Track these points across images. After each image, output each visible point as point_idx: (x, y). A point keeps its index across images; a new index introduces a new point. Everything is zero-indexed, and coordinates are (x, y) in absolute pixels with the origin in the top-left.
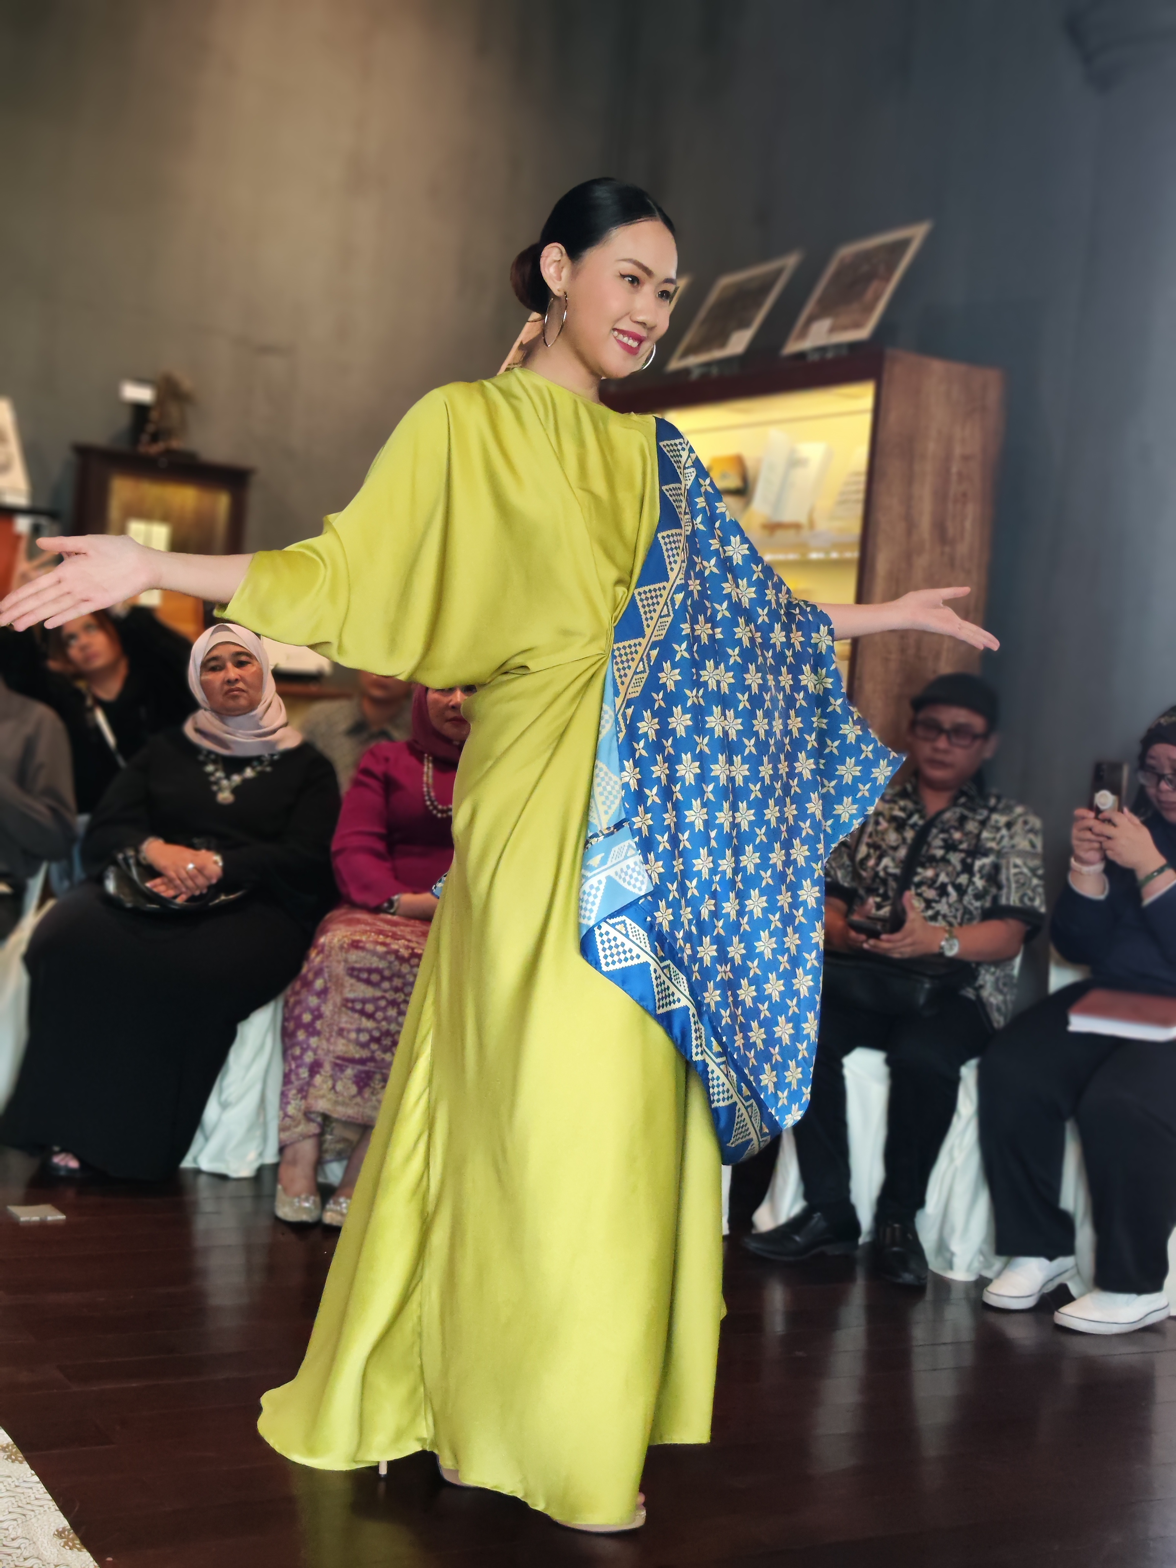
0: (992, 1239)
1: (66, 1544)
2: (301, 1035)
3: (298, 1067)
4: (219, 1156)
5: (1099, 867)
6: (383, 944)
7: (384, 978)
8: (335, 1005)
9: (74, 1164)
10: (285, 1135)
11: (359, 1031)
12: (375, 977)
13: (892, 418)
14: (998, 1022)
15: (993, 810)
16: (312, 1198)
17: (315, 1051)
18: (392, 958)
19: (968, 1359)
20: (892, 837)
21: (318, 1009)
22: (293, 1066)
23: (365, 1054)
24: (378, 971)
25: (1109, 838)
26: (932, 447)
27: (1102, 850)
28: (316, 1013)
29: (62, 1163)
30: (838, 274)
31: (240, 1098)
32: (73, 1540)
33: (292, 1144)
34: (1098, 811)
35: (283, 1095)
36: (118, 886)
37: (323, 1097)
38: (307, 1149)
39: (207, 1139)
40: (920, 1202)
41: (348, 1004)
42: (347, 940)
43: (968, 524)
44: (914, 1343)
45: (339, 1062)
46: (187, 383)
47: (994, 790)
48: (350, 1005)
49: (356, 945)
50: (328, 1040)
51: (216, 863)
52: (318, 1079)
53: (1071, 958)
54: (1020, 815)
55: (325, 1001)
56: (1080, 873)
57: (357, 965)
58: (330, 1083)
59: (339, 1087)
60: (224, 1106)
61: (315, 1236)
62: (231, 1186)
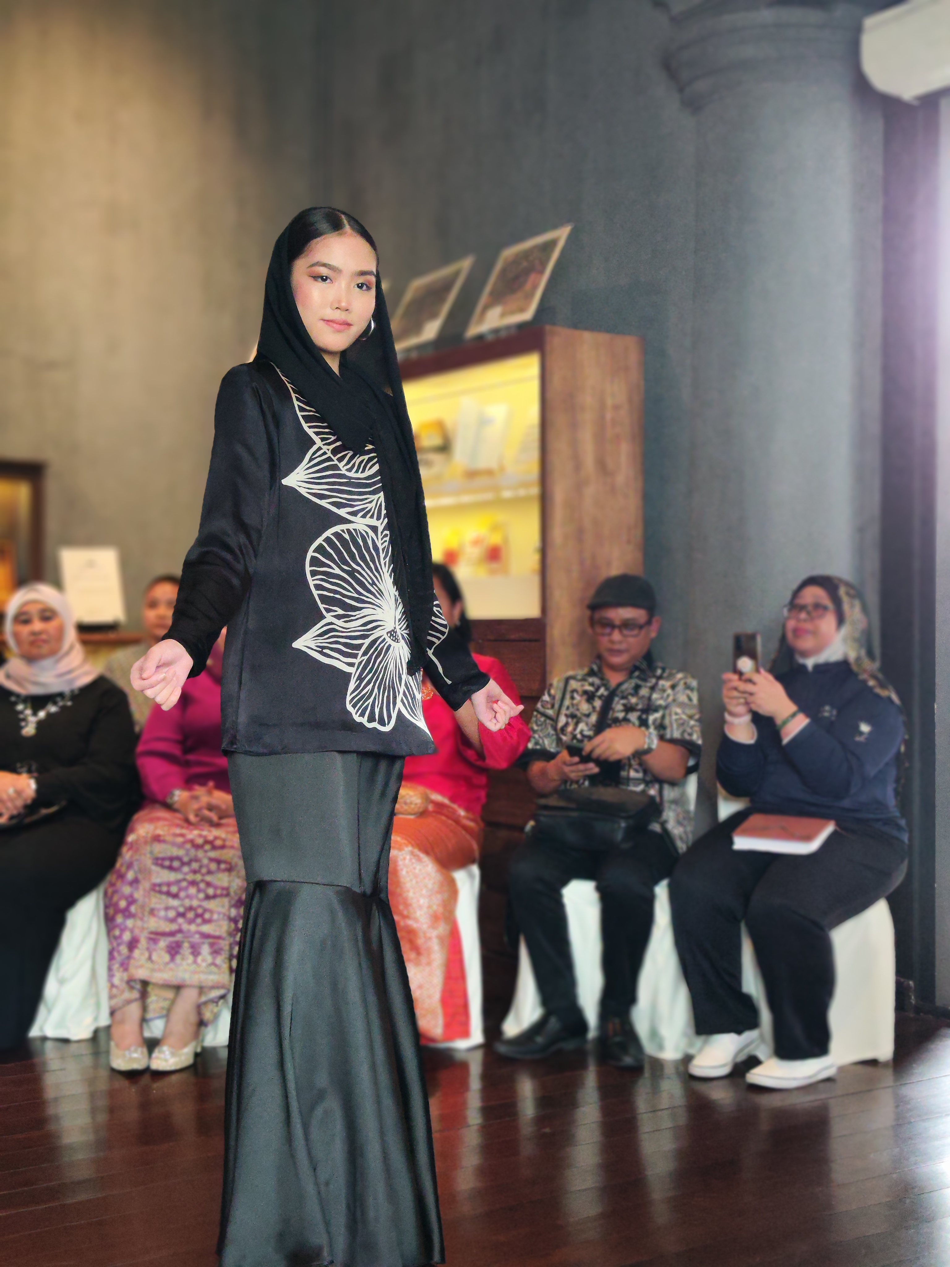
0: (692, 1023)
2: (119, 919)
3: (119, 945)
4: (61, 1023)
5: (747, 718)
6: (182, 835)
7: (183, 864)
8: (145, 890)
10: (114, 1002)
11: (167, 909)
12: (176, 864)
13: (556, 381)
14: (682, 849)
15: (660, 678)
16: (140, 1050)
17: (132, 931)
18: (188, 846)
19: (682, 1120)
20: (585, 707)
21: (131, 896)
22: (115, 944)
23: (173, 927)
24: (179, 858)
25: (751, 694)
26: (588, 400)
27: (747, 703)
28: (130, 899)
30: (504, 271)
31: (75, 974)
33: (120, 1008)
34: (740, 674)
35: (110, 969)
37: (141, 966)
38: (134, 1010)
39: (49, 1011)
40: (634, 1000)
41: (156, 888)
42: (149, 835)
43: (623, 459)
45: (152, 936)
47: (660, 664)
48: (157, 888)
49: (157, 839)
50: (142, 919)
51: (31, 785)
52: (136, 953)
53: (735, 792)
54: (681, 679)
55: (137, 889)
56: (734, 724)
57: (161, 855)
58: (147, 955)
59: (155, 957)
60: (62, 982)
61: (145, 1080)
62: (73, 1048)
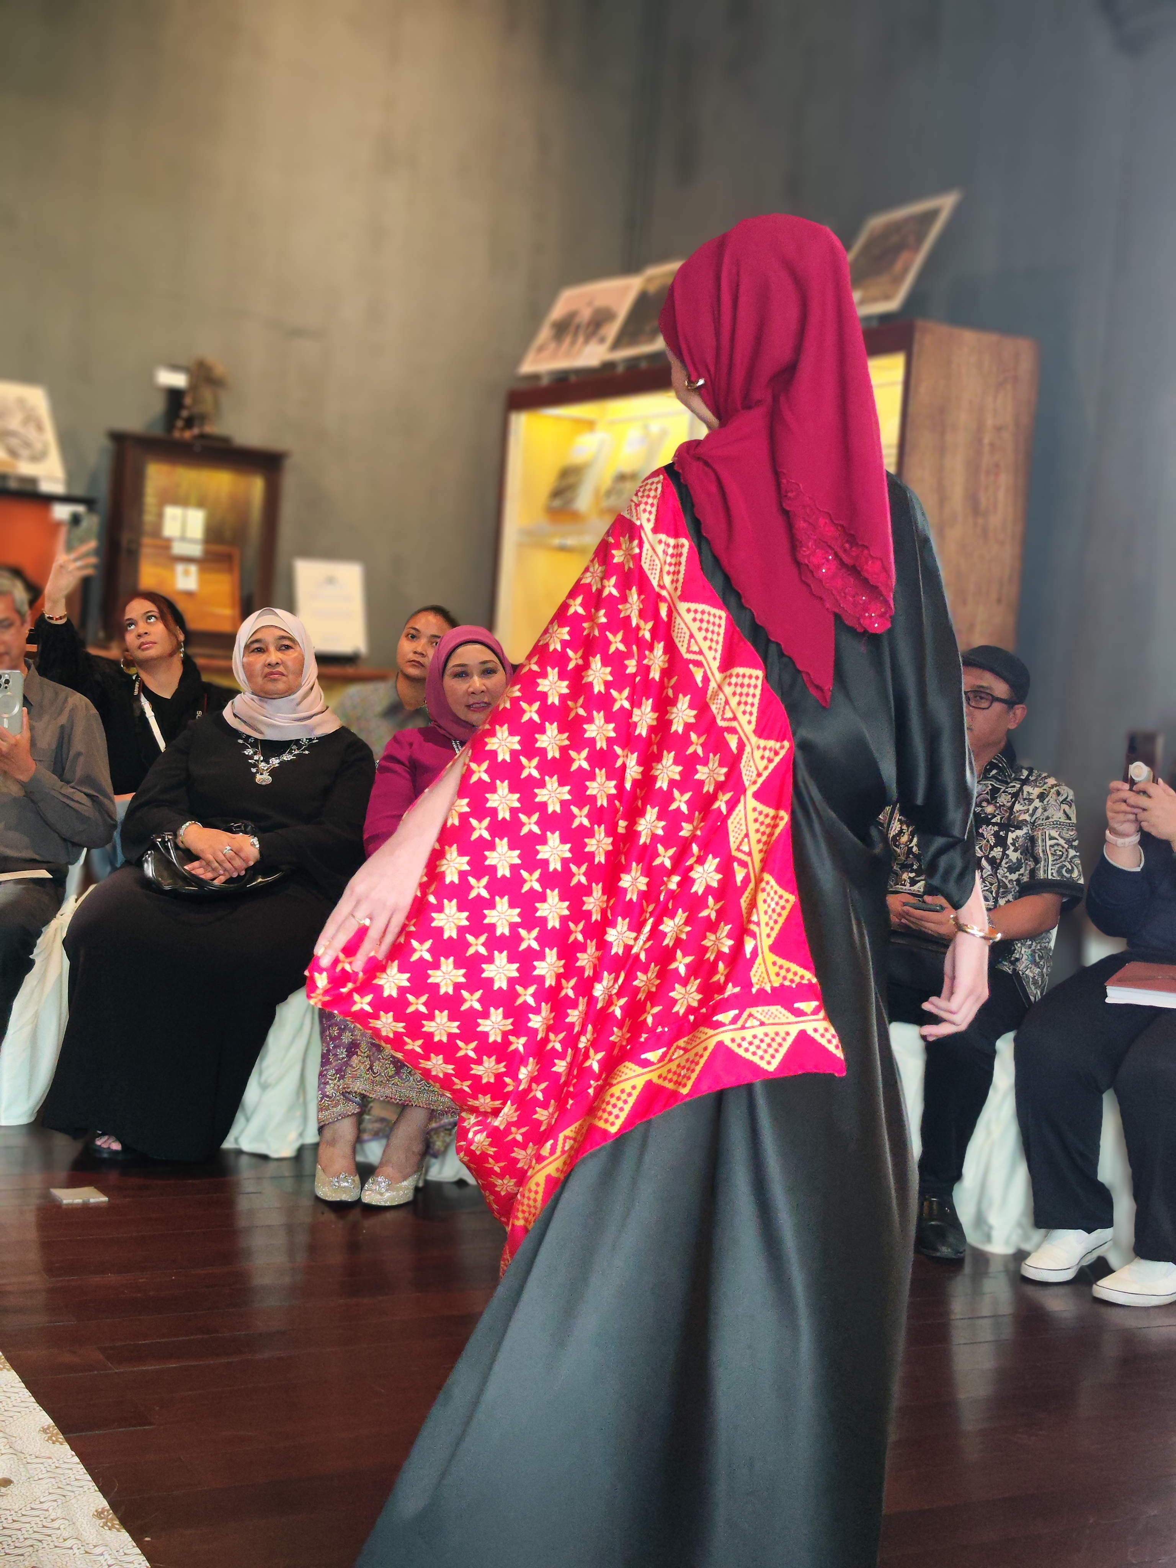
1: (105, 1524)
3: (336, 1047)
4: (260, 1136)
5: (1136, 838)
9: (116, 1146)
10: (324, 1116)
13: (924, 389)
14: (1035, 995)
15: (1025, 782)
16: (350, 1177)
22: (332, 1046)
25: (1144, 810)
26: (963, 418)
27: (1137, 821)
29: (105, 1146)
30: (868, 246)
31: (280, 1080)
32: (112, 1520)
33: (330, 1124)
34: (1132, 783)
35: (322, 1075)
36: (156, 870)
37: (360, 1077)
38: (346, 1128)
39: (248, 1120)
40: (957, 1176)
43: (1001, 494)
44: (953, 1317)
46: (220, 369)
47: (1026, 762)
51: (253, 845)
52: (355, 1060)
53: (1109, 930)
54: (1053, 787)
56: (1116, 845)
58: (367, 1064)
59: (377, 1067)
60: (264, 1087)
61: (355, 1214)
62: (272, 1166)
